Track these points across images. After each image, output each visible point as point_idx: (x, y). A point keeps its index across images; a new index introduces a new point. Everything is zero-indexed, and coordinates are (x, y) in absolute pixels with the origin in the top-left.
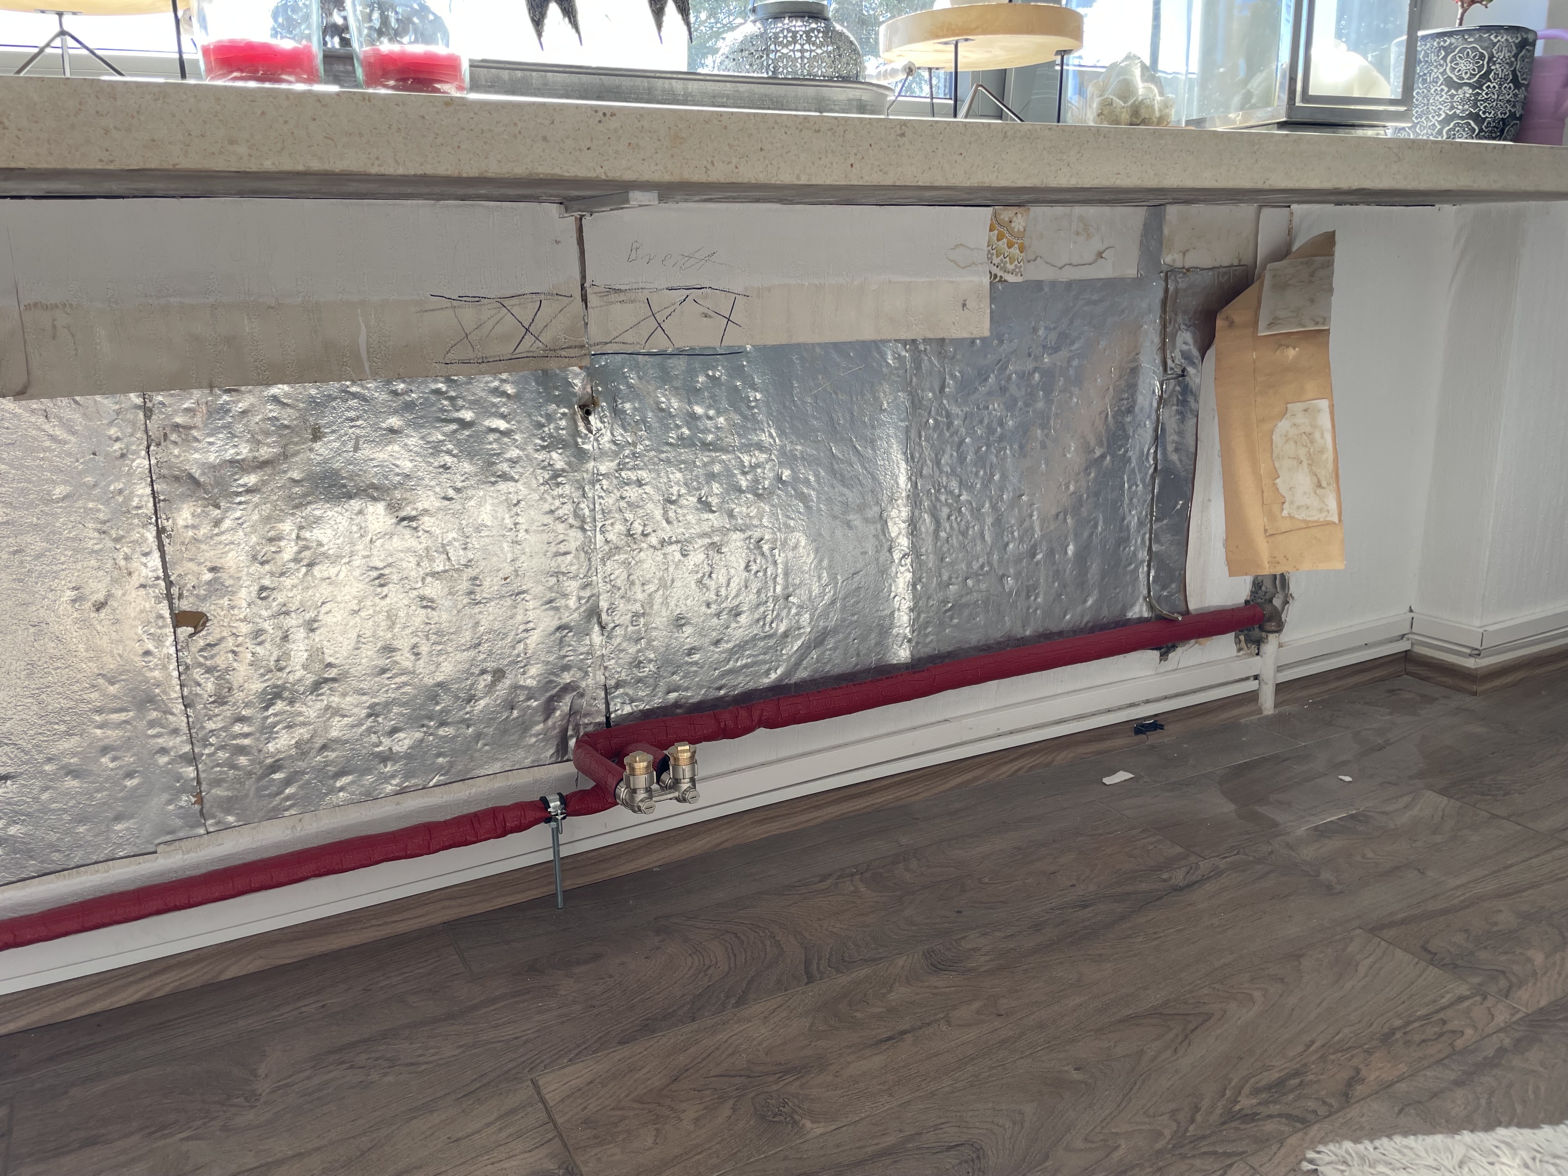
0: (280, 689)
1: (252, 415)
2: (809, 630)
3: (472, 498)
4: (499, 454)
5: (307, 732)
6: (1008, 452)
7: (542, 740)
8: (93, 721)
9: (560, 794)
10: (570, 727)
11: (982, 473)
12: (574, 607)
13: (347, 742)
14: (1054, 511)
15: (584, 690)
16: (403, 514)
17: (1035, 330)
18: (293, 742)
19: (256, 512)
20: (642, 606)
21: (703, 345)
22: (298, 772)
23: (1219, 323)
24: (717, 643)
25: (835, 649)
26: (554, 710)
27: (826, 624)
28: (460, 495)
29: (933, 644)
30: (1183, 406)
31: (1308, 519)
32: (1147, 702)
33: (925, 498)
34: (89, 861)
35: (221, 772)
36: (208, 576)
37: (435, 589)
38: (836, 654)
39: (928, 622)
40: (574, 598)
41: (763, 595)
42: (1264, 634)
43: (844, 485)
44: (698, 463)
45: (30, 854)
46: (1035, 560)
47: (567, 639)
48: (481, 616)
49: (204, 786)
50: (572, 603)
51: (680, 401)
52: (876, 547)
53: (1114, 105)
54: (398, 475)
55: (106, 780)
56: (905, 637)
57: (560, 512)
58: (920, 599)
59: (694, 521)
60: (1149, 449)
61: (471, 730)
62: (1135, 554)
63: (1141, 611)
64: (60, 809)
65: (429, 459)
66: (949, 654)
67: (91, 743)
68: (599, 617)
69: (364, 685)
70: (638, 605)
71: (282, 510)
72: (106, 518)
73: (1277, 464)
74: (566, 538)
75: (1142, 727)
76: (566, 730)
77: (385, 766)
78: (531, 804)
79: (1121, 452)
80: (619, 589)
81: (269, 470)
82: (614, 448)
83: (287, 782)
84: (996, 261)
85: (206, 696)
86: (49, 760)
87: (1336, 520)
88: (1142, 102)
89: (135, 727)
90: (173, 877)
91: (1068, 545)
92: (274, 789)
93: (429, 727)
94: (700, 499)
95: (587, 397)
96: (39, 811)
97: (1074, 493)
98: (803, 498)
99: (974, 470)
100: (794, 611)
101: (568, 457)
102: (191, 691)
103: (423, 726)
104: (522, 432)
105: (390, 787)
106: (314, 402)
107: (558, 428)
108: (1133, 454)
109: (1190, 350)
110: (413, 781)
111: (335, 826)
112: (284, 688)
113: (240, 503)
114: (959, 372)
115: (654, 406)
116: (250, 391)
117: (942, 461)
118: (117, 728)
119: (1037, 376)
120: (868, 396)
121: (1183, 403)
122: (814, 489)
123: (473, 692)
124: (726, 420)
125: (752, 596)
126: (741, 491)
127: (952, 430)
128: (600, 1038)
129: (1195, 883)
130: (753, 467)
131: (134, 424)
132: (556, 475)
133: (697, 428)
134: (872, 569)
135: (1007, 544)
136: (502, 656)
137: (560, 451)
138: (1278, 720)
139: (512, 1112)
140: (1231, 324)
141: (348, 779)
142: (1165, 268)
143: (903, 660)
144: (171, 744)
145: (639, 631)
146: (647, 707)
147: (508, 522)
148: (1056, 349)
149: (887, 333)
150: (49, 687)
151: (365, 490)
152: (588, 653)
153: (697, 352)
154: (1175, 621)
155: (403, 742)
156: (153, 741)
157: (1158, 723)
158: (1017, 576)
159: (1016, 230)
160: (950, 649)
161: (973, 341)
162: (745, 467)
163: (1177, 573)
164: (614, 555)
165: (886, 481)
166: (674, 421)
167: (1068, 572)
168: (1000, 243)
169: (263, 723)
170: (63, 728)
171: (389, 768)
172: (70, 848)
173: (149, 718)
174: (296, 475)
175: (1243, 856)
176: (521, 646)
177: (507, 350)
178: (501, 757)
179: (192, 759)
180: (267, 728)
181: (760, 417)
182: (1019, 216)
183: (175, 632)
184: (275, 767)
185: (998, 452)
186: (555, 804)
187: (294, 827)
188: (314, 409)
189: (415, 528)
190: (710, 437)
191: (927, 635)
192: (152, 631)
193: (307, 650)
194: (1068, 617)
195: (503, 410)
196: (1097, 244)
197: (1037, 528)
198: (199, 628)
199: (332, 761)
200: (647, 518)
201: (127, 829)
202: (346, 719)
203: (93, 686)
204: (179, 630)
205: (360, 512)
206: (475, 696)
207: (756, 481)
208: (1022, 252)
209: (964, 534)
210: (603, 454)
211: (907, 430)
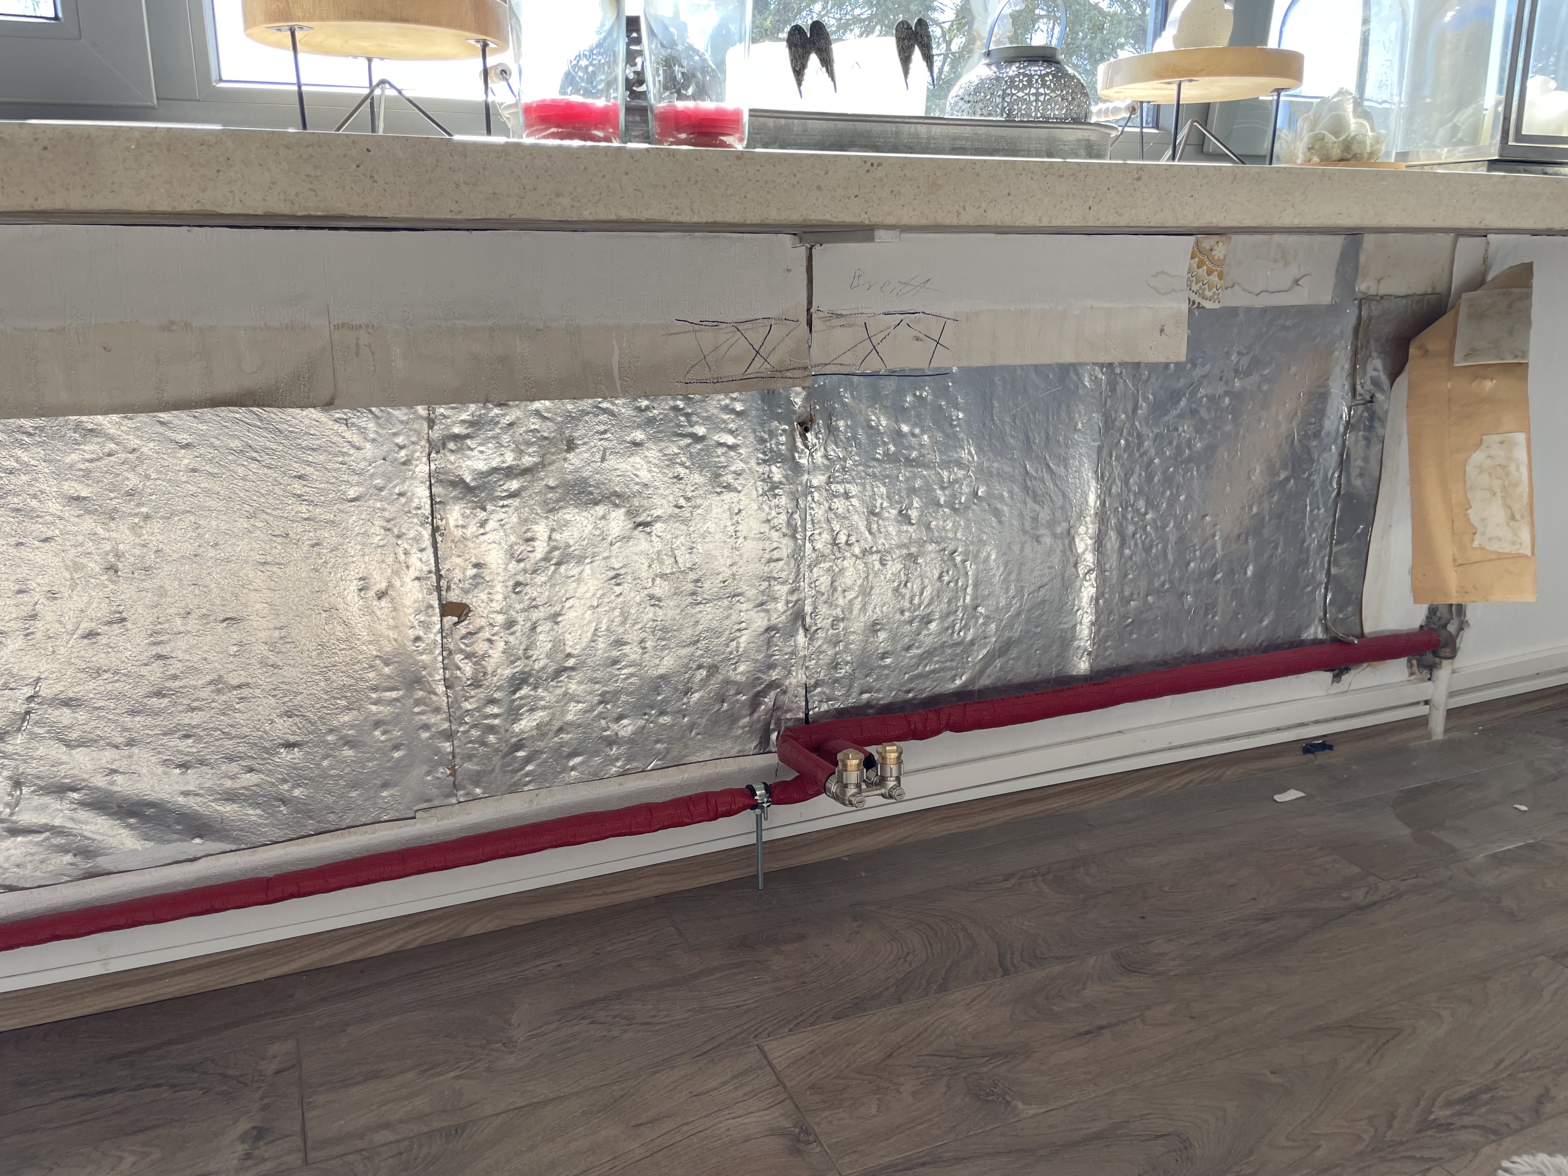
0: (526, 675)
1: (518, 427)
2: (994, 639)
3: (699, 507)
4: (725, 467)
5: (547, 715)
6: (1195, 473)
7: (749, 732)
8: (369, 698)
9: (764, 783)
10: (773, 722)
11: (1168, 493)
12: (782, 610)
13: (579, 726)
14: (1236, 532)
15: (787, 687)
16: (639, 520)
17: (1228, 354)
18: (535, 724)
19: (516, 515)
20: (843, 612)
21: (912, 366)
22: (538, 751)
23: (1413, 351)
24: (909, 648)
25: (1017, 659)
26: (760, 704)
27: (1010, 634)
28: (689, 504)
29: (1114, 657)
30: (1369, 431)
31: (1500, 551)
32: (1317, 722)
33: (1112, 516)
34: (359, 823)
35: (473, 749)
36: (472, 572)
37: (661, 589)
38: (1019, 663)
39: (1107, 636)
40: (783, 602)
41: (953, 605)
42: (1437, 660)
43: (1035, 501)
44: (901, 478)
45: (308, 814)
46: (1215, 579)
47: (775, 639)
48: (701, 615)
49: (458, 760)
50: (781, 606)
51: (888, 419)
52: (1063, 562)
53: (1326, 140)
54: (637, 484)
55: (377, 751)
56: (1086, 650)
57: (775, 522)
58: (1102, 613)
59: (894, 533)
60: (1333, 474)
61: (686, 719)
62: (1313, 576)
63: (1316, 633)
64: (338, 775)
65: (665, 471)
66: (1127, 669)
67: (366, 718)
68: (804, 619)
69: (599, 675)
70: (839, 610)
71: (537, 514)
72: (391, 517)
73: (1469, 495)
74: (780, 546)
75: (1311, 747)
76: (769, 723)
77: (611, 750)
78: (739, 791)
79: (1305, 476)
80: (823, 594)
81: (528, 477)
82: (826, 462)
83: (528, 760)
84: (1195, 287)
85: (464, 679)
86: (331, 731)
87: (1529, 553)
88: (1354, 138)
89: (403, 704)
90: (427, 842)
91: (1248, 566)
92: (517, 765)
93: (650, 715)
94: (900, 512)
95: (806, 415)
96: (319, 775)
97: (1256, 515)
98: (997, 513)
99: (1161, 490)
100: (981, 621)
101: (785, 470)
102: (452, 674)
103: (645, 714)
104: (747, 447)
105: (615, 769)
106: (570, 416)
107: (778, 444)
108: (1317, 479)
109: (1379, 377)
110: (635, 764)
111: (566, 802)
112: (530, 674)
113: (503, 506)
114: (1153, 394)
115: (865, 424)
116: (517, 406)
117: (1131, 480)
118: (389, 705)
119: (1227, 400)
120: (1064, 416)
121: (1370, 428)
122: (1007, 505)
123: (690, 685)
124: (929, 437)
125: (944, 606)
126: (939, 505)
127: (1142, 450)
128: (815, 1012)
129: (1375, 903)
130: (951, 483)
131: (418, 433)
132: (774, 486)
133: (902, 443)
134: (1058, 583)
135: (1188, 563)
136: (717, 653)
137: (778, 465)
138: (1448, 746)
139: (745, 1073)
140: (1426, 353)
141: (578, 760)
142: (1360, 296)
143: (1082, 672)
144: (433, 720)
145: (838, 635)
146: (842, 706)
147: (731, 529)
148: (1248, 373)
149: (1087, 357)
150: (334, 666)
151: (608, 498)
152: (792, 653)
153: (907, 373)
154: (1350, 644)
155: (627, 728)
156: (417, 718)
157: (1328, 743)
158: (1197, 594)
159: (1216, 258)
160: (1127, 663)
161: (1167, 365)
162: (944, 482)
163: (1354, 596)
164: (820, 563)
165: (1076, 498)
166: (882, 438)
167: (1246, 592)
168: (1200, 270)
169: (511, 706)
170: (344, 703)
171: (614, 751)
172: (344, 811)
173: (416, 696)
174: (552, 483)
175: (1422, 880)
176: (734, 644)
177: (737, 371)
178: (711, 745)
179: (449, 735)
180: (514, 710)
181: (961, 435)
182: (1221, 244)
183: (441, 621)
184: (518, 746)
185: (1185, 473)
186: (760, 792)
187: (531, 801)
188: (569, 422)
189: (649, 533)
190: (914, 454)
191: (1106, 649)
192: (422, 619)
193: (550, 641)
194: (1243, 636)
195: (731, 426)
196: (1293, 271)
197: (1219, 548)
198: (463, 618)
199: (567, 743)
200: (852, 530)
201: (392, 796)
202: (580, 705)
203: (371, 667)
204: (445, 619)
205: (603, 517)
206: (691, 688)
207: (954, 496)
208: (1220, 279)
209: (1147, 550)
210: (816, 467)
211: (1100, 449)
